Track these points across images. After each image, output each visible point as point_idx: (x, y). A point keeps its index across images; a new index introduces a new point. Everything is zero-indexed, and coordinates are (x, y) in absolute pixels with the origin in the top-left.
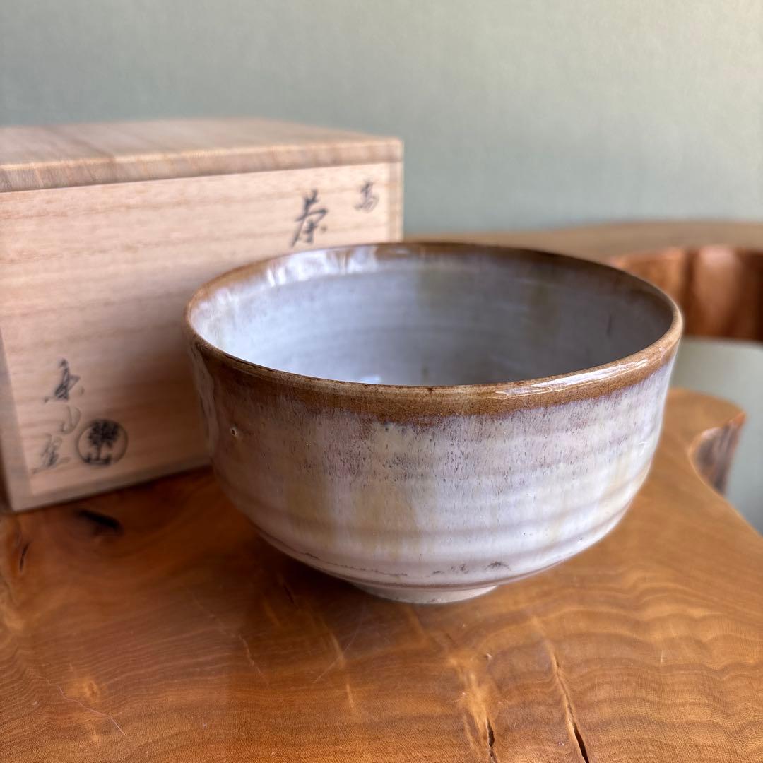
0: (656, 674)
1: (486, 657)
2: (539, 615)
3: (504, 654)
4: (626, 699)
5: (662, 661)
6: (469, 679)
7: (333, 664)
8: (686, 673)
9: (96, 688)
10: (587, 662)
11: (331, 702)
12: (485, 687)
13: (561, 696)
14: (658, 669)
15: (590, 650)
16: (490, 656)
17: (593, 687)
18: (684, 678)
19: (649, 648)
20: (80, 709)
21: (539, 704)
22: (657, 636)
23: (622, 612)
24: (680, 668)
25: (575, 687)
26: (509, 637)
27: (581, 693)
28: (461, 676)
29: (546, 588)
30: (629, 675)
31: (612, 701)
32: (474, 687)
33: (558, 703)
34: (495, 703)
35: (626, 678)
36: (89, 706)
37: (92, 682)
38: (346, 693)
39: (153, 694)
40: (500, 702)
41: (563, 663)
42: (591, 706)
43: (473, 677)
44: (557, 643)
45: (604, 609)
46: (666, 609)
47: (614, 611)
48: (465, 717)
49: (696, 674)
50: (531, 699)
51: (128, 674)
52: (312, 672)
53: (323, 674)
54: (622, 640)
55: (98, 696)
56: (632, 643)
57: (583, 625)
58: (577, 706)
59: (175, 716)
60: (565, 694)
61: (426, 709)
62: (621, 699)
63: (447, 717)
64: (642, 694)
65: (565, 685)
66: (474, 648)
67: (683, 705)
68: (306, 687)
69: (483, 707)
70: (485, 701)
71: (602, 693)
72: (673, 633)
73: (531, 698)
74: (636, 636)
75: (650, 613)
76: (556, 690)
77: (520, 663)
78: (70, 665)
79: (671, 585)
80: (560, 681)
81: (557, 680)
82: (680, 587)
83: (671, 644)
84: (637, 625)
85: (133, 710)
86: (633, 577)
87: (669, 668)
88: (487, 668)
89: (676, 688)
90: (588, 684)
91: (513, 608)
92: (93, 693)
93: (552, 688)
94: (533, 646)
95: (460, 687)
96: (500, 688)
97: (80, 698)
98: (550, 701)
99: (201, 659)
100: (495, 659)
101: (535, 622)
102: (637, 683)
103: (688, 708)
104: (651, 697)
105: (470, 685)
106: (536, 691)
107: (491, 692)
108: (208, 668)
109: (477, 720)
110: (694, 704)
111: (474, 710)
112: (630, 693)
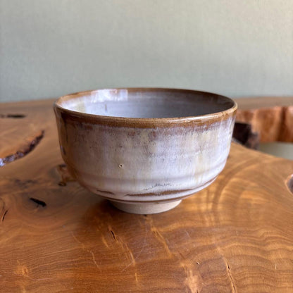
1: (198, 264)
2: (221, 247)
3: (205, 262)
4: (260, 284)
5: (275, 268)
6: (189, 273)
7: (130, 264)
8: (287, 274)
9: (27, 271)
10: (242, 267)
12: (196, 276)
13: (230, 282)
14: (274, 272)
15: (243, 262)
17: (245, 278)
18: (285, 276)
19: (270, 262)
20: (19, 279)
21: (220, 285)
22: (273, 257)
23: (257, 246)
24: (283, 271)
25: (237, 278)
26: (207, 255)
27: (239, 281)
28: (186, 271)
29: (224, 235)
30: (261, 274)
31: (253, 285)
32: (191, 276)
33: (229, 284)
34: (201, 284)
35: (259, 275)
37: (26, 268)
38: (135, 277)
39: (51, 274)
41: (231, 267)
42: (244, 286)
43: (191, 272)
44: (228, 258)
45: (249, 245)
46: (277, 246)
47: (254, 246)
48: (187, 289)
49: (291, 274)
51: (41, 265)
52: (120, 267)
53: (125, 268)
54: (258, 258)
55: (28, 274)
56: (262, 260)
57: (240, 251)
58: (237, 287)
59: (60, 284)
60: (232, 281)
61: (170, 285)
62: (257, 284)
63: (179, 289)
64: (267, 282)
65: (232, 277)
66: (192, 259)
67: (285, 288)
68: (117, 274)
69: (195, 285)
70: (196, 282)
71: (249, 281)
72: (280, 256)
73: (217, 282)
74: (264, 257)
75: (269, 247)
76: (228, 279)
77: (212, 266)
78: (18, 260)
79: (279, 236)
80: (230, 275)
81: (228, 275)
82: (283, 237)
83: (279, 260)
84: (264, 252)
86: (262, 232)
87: (279, 271)
88: (197, 267)
89: (282, 280)
90: (242, 277)
91: (209, 243)
92: (26, 273)
93: (226, 278)
94: (218, 259)
95: (186, 276)
96: (203, 277)
97: (20, 275)
98: (225, 284)
99: (74, 260)
100: (201, 264)
101: (219, 249)
102: (265, 278)
103: (287, 289)
104: (270, 284)
105: (189, 276)
106: (219, 279)
107: (199, 279)
108: (76, 264)
109: (192, 290)
110: (290, 287)
111: (191, 286)
112: (261, 282)
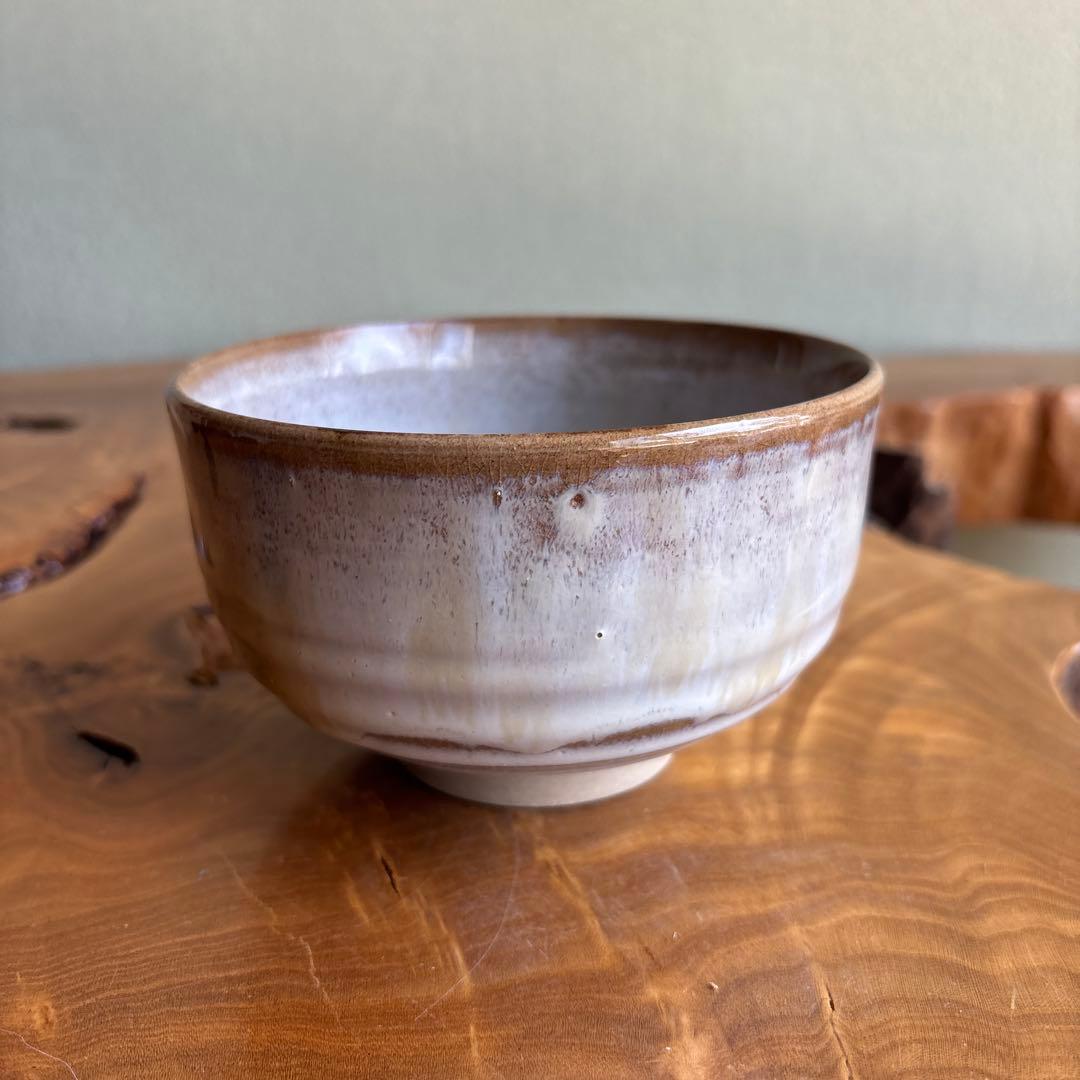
0: (1003, 1028)
1: (711, 988)
2: (802, 922)
3: (741, 983)
4: (950, 1070)
5: (1013, 1007)
6: (678, 1023)
7: (451, 990)
8: (1056, 1028)
9: (52, 1014)
10: (884, 1002)
11: (440, 1054)
12: (705, 1039)
13: (838, 1060)
14: (1006, 1020)
15: (888, 983)
16: (716, 987)
17: (894, 1045)
18: (1052, 1037)
19: (989, 983)
20: (21, 1048)
22: (1003, 963)
23: (942, 921)
24: (1043, 1018)
25: (862, 1046)
26: (751, 953)
27: (870, 1056)
28: (664, 1019)
29: (815, 878)
30: (956, 1028)
31: (925, 1072)
32: (687, 1039)
33: (832, 1071)
34: (722, 1068)
35: (949, 1034)
36: (36, 1044)
37: (48, 1004)
38: (468, 1040)
39: (144, 1029)
40: (729, 1067)
41: (840, 1002)
43: (685, 1020)
44: (832, 967)
45: (912, 915)
46: (1019, 919)
47: (929, 919)
49: (1073, 1031)
50: (784, 1063)
51: (107, 994)
52: (413, 1001)
53: (431, 1006)
54: (943, 967)
55: (54, 1028)
56: (961, 974)
57: (877, 941)
59: (176, 1066)
60: (843, 1056)
64: (979, 1062)
65: (844, 1043)
66: (690, 971)
68: (400, 1027)
69: (701, 1073)
70: (703, 1062)
72: (1032, 960)
73: (785, 1060)
74: (967, 963)
75: (989, 925)
76: (826, 1050)
77: (766, 999)
78: (18, 973)
79: (1027, 880)
80: (835, 1032)
81: (831, 1032)
82: (1041, 884)
83: (1029, 978)
84: (969, 943)
85: (108, 1055)
86: (961, 865)
87: (1025, 1019)
88: (710, 1004)
89: (1038, 1053)
90: (885, 1042)
91: (758, 909)
92: (47, 1022)
93: (822, 1045)
94: (792, 972)
95: (665, 1037)
96: (730, 1042)
97: (23, 1030)
98: (818, 1068)
99: (234, 973)
100: (725, 992)
101: (794, 931)
102: (971, 1045)
104: (995, 1069)
105: (679, 1035)
106: (794, 1050)
107: (716, 1047)
108: (241, 988)
111: (684, 1076)
112: (958, 1062)
